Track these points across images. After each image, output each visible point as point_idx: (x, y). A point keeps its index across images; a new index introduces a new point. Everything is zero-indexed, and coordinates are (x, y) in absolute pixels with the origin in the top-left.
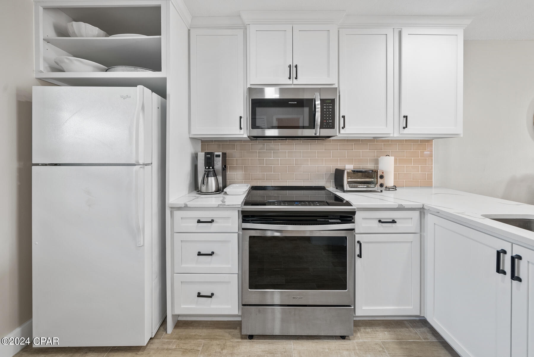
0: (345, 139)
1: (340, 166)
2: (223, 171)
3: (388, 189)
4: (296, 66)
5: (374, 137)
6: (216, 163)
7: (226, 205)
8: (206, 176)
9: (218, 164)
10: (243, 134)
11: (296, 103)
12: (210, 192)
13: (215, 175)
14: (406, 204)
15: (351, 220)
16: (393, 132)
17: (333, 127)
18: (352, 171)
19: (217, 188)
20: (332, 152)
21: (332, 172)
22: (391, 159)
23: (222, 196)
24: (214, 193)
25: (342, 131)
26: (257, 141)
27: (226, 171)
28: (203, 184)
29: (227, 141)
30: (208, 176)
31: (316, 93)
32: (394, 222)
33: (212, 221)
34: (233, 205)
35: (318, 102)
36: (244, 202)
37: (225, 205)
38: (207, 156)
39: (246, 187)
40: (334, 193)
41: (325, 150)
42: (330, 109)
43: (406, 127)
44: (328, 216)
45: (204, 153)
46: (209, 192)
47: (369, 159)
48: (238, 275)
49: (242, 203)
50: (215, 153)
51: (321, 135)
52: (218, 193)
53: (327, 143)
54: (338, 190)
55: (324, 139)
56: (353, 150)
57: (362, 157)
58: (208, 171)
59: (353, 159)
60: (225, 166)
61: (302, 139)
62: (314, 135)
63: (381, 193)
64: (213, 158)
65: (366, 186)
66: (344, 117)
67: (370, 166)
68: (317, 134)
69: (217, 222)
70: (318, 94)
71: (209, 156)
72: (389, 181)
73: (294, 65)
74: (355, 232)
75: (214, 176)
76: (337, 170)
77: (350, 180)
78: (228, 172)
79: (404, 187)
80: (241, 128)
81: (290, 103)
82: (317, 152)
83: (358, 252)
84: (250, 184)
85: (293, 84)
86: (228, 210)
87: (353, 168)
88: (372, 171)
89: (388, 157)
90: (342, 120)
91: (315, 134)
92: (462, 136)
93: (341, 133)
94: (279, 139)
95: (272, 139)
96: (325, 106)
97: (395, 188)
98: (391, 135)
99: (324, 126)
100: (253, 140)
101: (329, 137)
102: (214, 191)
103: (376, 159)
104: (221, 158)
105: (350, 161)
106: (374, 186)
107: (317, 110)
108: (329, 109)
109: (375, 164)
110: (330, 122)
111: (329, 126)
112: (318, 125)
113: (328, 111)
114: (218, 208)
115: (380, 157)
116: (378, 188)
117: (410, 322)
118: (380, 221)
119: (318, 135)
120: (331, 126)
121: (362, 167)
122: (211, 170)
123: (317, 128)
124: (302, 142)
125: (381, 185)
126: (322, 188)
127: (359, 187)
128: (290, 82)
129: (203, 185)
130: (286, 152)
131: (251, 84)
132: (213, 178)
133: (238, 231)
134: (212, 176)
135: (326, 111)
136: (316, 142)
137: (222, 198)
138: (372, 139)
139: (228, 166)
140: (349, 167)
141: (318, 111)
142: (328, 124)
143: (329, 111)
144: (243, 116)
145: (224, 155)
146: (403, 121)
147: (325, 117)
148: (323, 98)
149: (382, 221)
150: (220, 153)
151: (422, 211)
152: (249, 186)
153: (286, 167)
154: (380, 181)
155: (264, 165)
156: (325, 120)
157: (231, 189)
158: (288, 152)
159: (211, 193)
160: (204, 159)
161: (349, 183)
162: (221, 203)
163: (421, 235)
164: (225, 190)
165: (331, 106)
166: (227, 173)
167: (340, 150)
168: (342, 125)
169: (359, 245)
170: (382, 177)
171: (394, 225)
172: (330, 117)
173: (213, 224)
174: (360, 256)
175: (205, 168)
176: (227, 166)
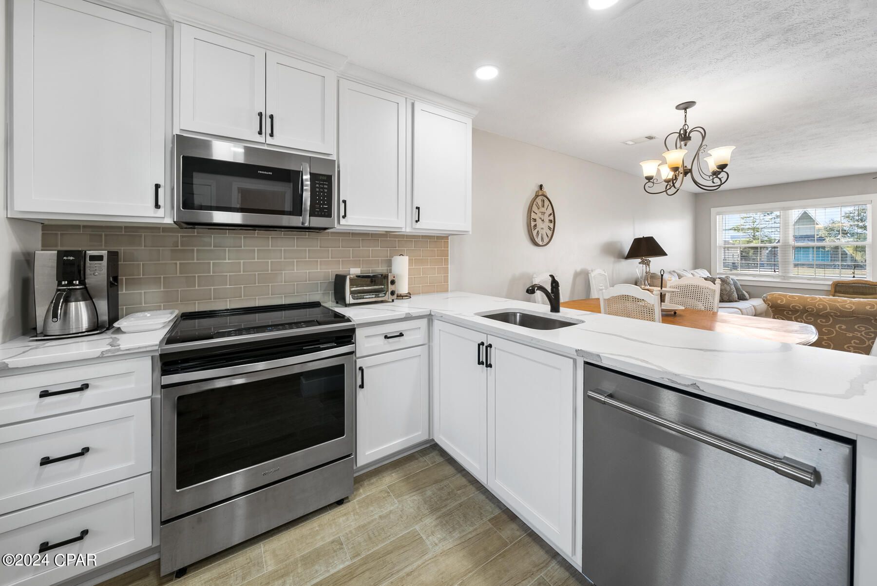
0: (350, 233)
1: (341, 270)
2: (111, 287)
3: (400, 297)
4: (272, 117)
5: (386, 231)
6: (92, 273)
7: (121, 351)
8: (62, 300)
9: (97, 275)
10: (163, 216)
11: (271, 173)
12: (74, 332)
13: (88, 296)
14: (414, 312)
15: (351, 341)
16: (404, 226)
17: (329, 214)
18: (356, 276)
19: (94, 323)
20: (331, 250)
21: (332, 280)
22: (405, 259)
23: (108, 337)
24: (86, 333)
25: (342, 221)
26: (196, 230)
27: (118, 288)
28: (55, 315)
29: (120, 228)
30: (67, 301)
31: (303, 164)
32: (401, 335)
33: (85, 387)
34: (139, 348)
35: (306, 177)
36: (166, 340)
37: (119, 350)
38: (65, 258)
39: (170, 315)
40: (332, 309)
41: (320, 247)
42: (326, 188)
43: (419, 220)
44: (318, 341)
45: (56, 252)
46: (71, 332)
47: (381, 260)
48: (151, 474)
49: (160, 342)
50: (87, 252)
51: (312, 225)
52: (98, 332)
53: (321, 236)
54: (339, 305)
55: (317, 231)
56: (360, 247)
57: (372, 257)
58: (69, 289)
59: (360, 260)
60: (116, 279)
61: (283, 230)
62: (300, 225)
63: (392, 303)
64: (82, 263)
65: (374, 296)
66: (344, 202)
67: (381, 269)
68: (305, 223)
69: (96, 387)
70: (308, 166)
71: (71, 258)
72: (403, 287)
73: (268, 114)
74: (356, 356)
75: (84, 299)
76: (337, 276)
77: (353, 289)
78: (122, 291)
79: (420, 293)
80: (157, 206)
81: (261, 172)
82: (309, 250)
83: (359, 383)
84: (178, 310)
85: (267, 143)
86: (126, 360)
87: (360, 273)
88: (382, 275)
89: (401, 257)
90: (342, 205)
91: (303, 223)
92: (471, 233)
93: (341, 224)
94: (241, 229)
95: (227, 228)
96: (318, 183)
97: (408, 296)
98: (403, 230)
99: (316, 213)
100: (186, 228)
101: (325, 229)
102: (84, 331)
103: (389, 259)
104: (105, 262)
105: (356, 264)
106: (383, 295)
107: (304, 188)
108: (323, 188)
109: (387, 267)
110: (326, 208)
111: (323, 213)
112: (307, 210)
113: (322, 192)
114: (102, 358)
115: (392, 257)
116: (388, 297)
117: (420, 452)
118: (386, 337)
119: (307, 224)
120: (326, 214)
121: (372, 270)
122: (78, 287)
123: (306, 215)
124: (284, 235)
125: (393, 293)
126: (317, 305)
127: (366, 298)
128: (261, 139)
129: (55, 319)
130: (255, 250)
131: (181, 129)
132: (82, 305)
133: (150, 395)
134: (80, 298)
135: (320, 192)
136: (306, 235)
137: (109, 341)
138: (384, 233)
139: (122, 278)
140: (355, 271)
141: (306, 190)
142: (322, 210)
143: (324, 192)
144: (162, 183)
145: (113, 257)
146: (415, 211)
147: (317, 200)
148: (314, 171)
149: (388, 336)
150: (104, 253)
151: (430, 317)
152: (176, 312)
153: (255, 275)
154: (391, 288)
155: (210, 273)
156: (317, 204)
157: (131, 321)
158: (258, 250)
159: (78, 335)
160: (55, 265)
161: (352, 293)
162: (109, 348)
163: (429, 345)
164: (116, 325)
165: (326, 184)
166: (119, 292)
167: (342, 247)
168: (342, 214)
169: (360, 371)
170: (393, 282)
171: (401, 338)
172: (325, 200)
173: (87, 393)
174: (362, 386)
175: (60, 284)
176: (119, 278)
